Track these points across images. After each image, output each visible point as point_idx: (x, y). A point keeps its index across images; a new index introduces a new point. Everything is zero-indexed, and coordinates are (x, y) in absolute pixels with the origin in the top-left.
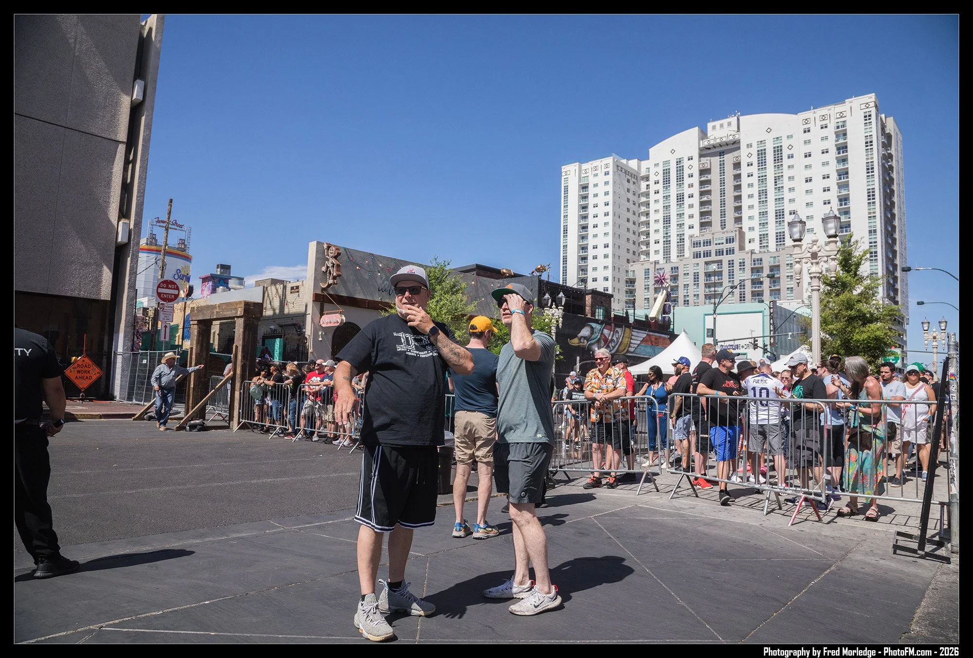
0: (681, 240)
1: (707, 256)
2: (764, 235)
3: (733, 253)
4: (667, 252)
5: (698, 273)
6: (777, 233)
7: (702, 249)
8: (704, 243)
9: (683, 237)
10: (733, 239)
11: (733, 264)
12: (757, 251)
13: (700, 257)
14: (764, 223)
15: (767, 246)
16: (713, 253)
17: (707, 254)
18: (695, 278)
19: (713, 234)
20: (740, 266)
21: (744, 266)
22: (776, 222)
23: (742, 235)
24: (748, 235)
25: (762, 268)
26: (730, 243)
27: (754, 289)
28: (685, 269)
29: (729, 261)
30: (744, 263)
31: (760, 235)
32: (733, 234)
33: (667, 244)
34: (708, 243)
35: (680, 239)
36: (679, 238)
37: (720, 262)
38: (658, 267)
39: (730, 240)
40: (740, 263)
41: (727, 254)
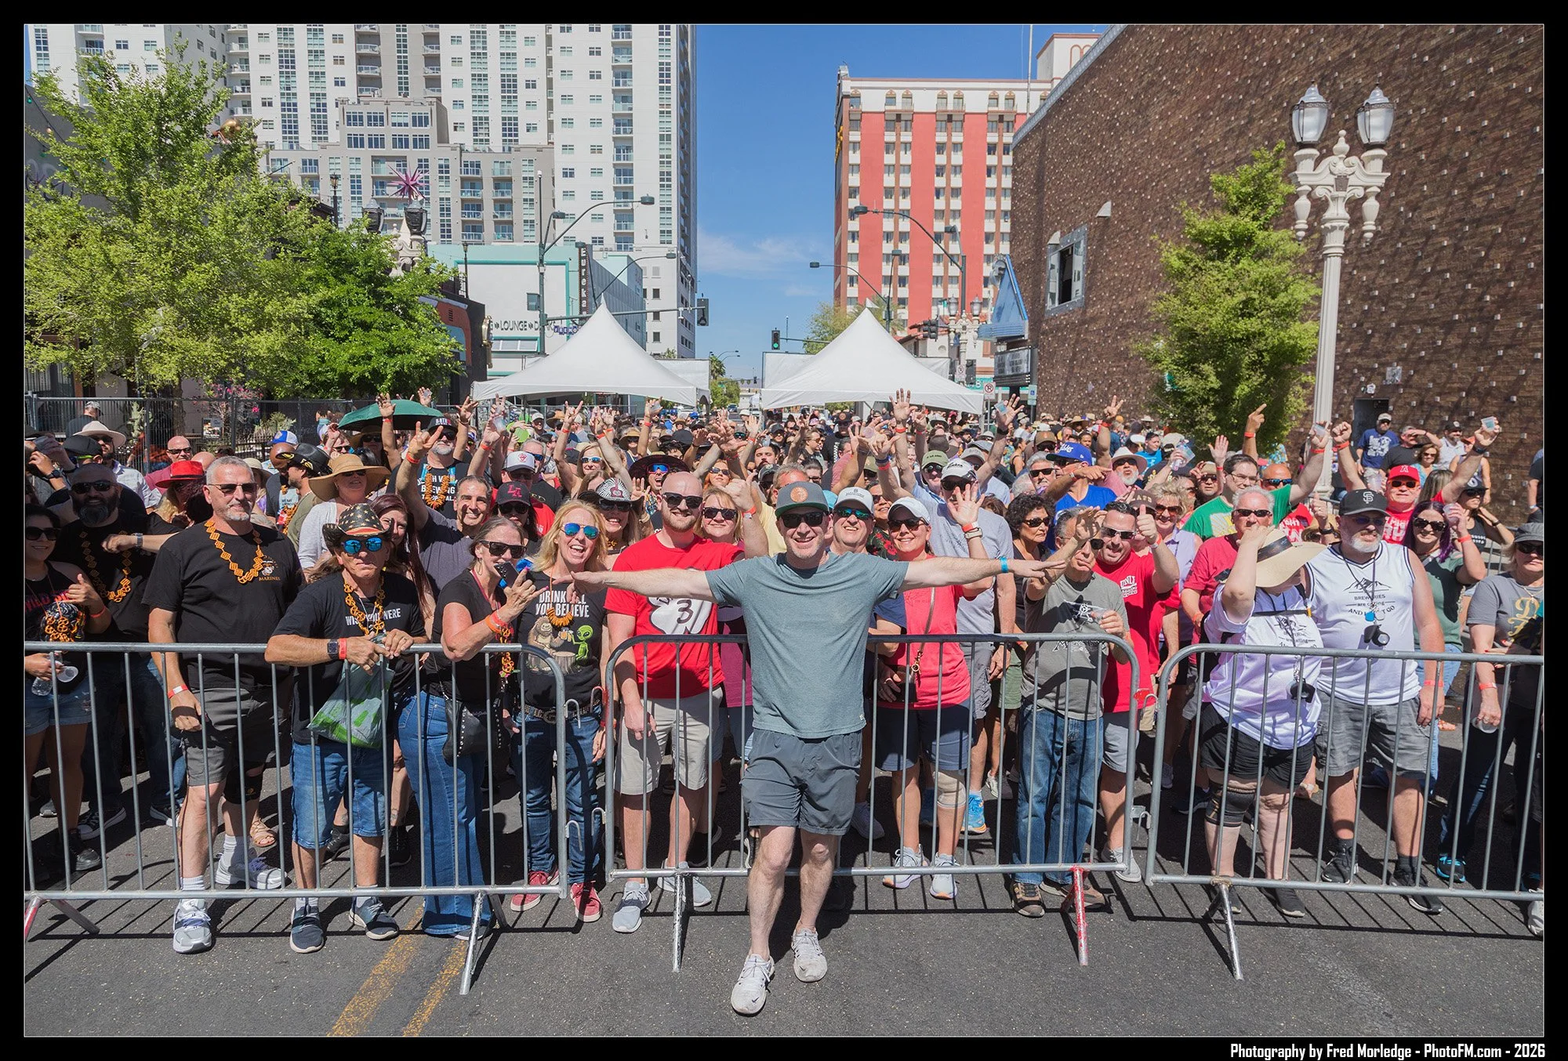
0: (320, 107)
1: (376, 147)
2: (481, 118)
3: (427, 147)
4: (290, 127)
5: (359, 176)
6: (504, 119)
7: (366, 130)
8: (369, 118)
9: (322, 101)
10: (426, 118)
11: (427, 166)
12: (469, 145)
13: (362, 146)
14: (480, 97)
15: (487, 140)
16: (388, 141)
17: (377, 142)
18: (353, 187)
19: (387, 103)
20: (441, 172)
21: (447, 172)
22: (503, 97)
23: (442, 112)
24: (453, 116)
25: (481, 180)
26: (420, 125)
27: (466, 219)
28: (332, 167)
29: (420, 161)
30: (447, 166)
31: (475, 118)
32: (424, 110)
33: (289, 110)
34: (377, 119)
35: (318, 105)
36: (314, 101)
37: (402, 161)
38: (273, 155)
39: (420, 121)
40: (441, 166)
41: (415, 147)
